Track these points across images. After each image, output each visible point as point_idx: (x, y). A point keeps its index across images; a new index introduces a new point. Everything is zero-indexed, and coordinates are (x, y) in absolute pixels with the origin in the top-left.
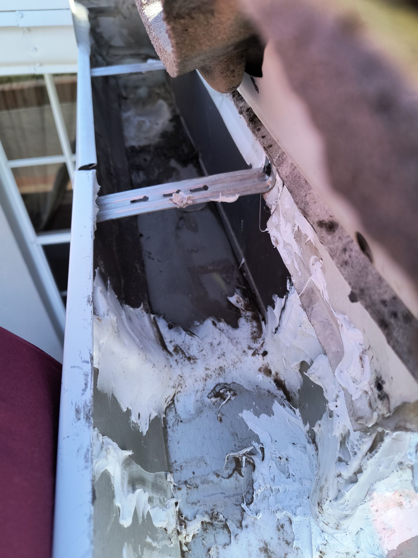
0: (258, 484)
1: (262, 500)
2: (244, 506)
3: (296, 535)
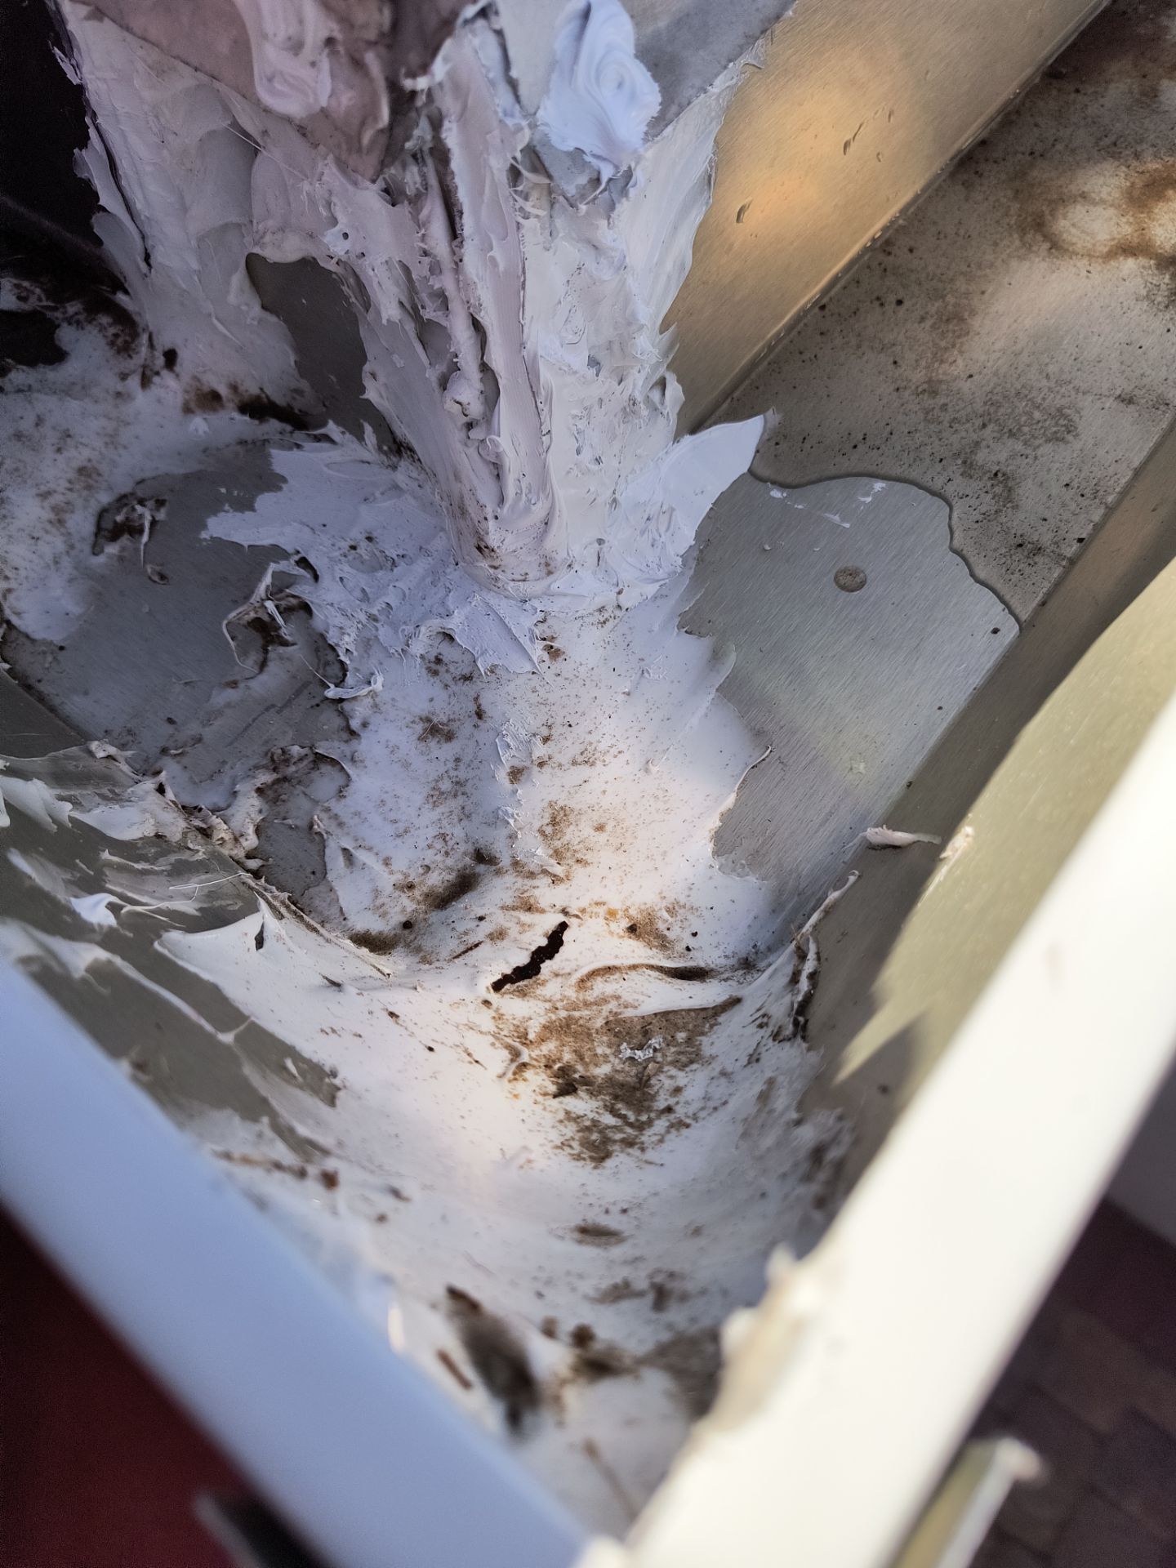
0: (334, 629)
1: (366, 651)
2: (332, 692)
3: (474, 649)
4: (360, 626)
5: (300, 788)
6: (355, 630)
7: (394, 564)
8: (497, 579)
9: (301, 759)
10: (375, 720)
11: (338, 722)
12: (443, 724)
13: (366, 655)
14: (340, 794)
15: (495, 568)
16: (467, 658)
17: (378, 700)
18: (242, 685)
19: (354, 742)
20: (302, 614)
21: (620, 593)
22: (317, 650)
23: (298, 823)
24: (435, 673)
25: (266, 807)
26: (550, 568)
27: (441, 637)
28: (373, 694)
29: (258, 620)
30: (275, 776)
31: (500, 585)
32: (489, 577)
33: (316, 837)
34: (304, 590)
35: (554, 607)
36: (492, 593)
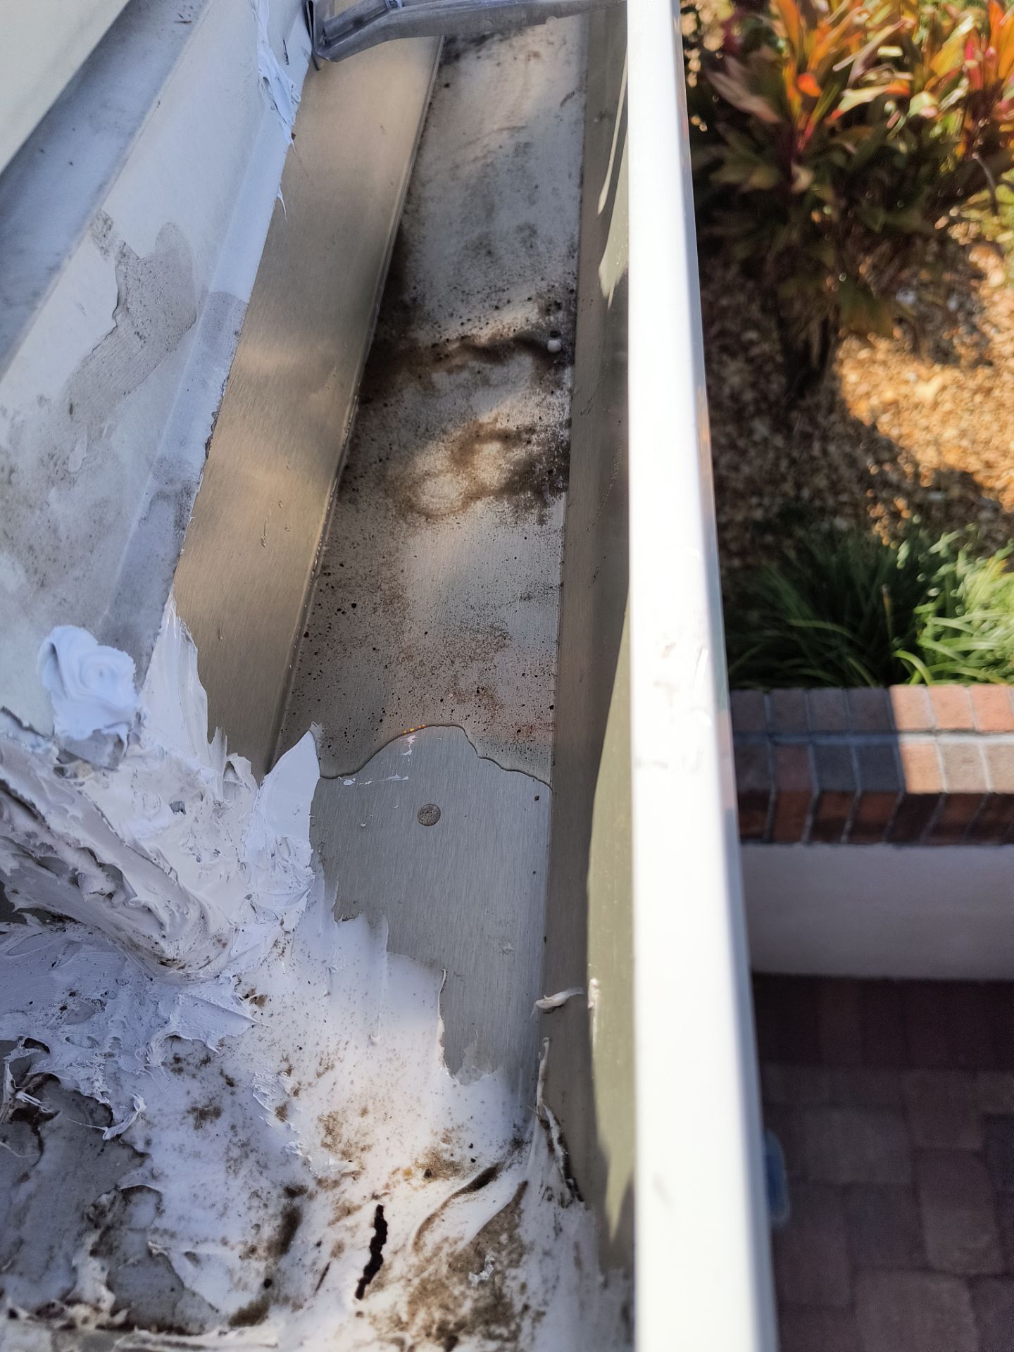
0: (84, 1082)
1: (117, 1085)
2: (108, 1134)
3: (199, 1036)
4: (102, 1067)
5: (124, 1228)
6: (99, 1072)
7: (103, 1004)
8: (188, 976)
9: (113, 1203)
10: (154, 1134)
11: (126, 1153)
12: (207, 1106)
13: (119, 1088)
14: (159, 1211)
15: (183, 968)
16: (198, 1046)
17: (147, 1118)
18: (32, 1174)
19: (148, 1163)
20: (50, 1084)
21: (282, 923)
22: (78, 1105)
23: (138, 1257)
24: (180, 1070)
25: (105, 1262)
26: (223, 942)
27: (169, 1042)
28: (143, 1115)
29: (18, 1110)
30: (99, 1232)
31: (193, 977)
32: (182, 977)
33: (160, 1259)
34: (42, 1065)
35: (241, 967)
36: (190, 986)
